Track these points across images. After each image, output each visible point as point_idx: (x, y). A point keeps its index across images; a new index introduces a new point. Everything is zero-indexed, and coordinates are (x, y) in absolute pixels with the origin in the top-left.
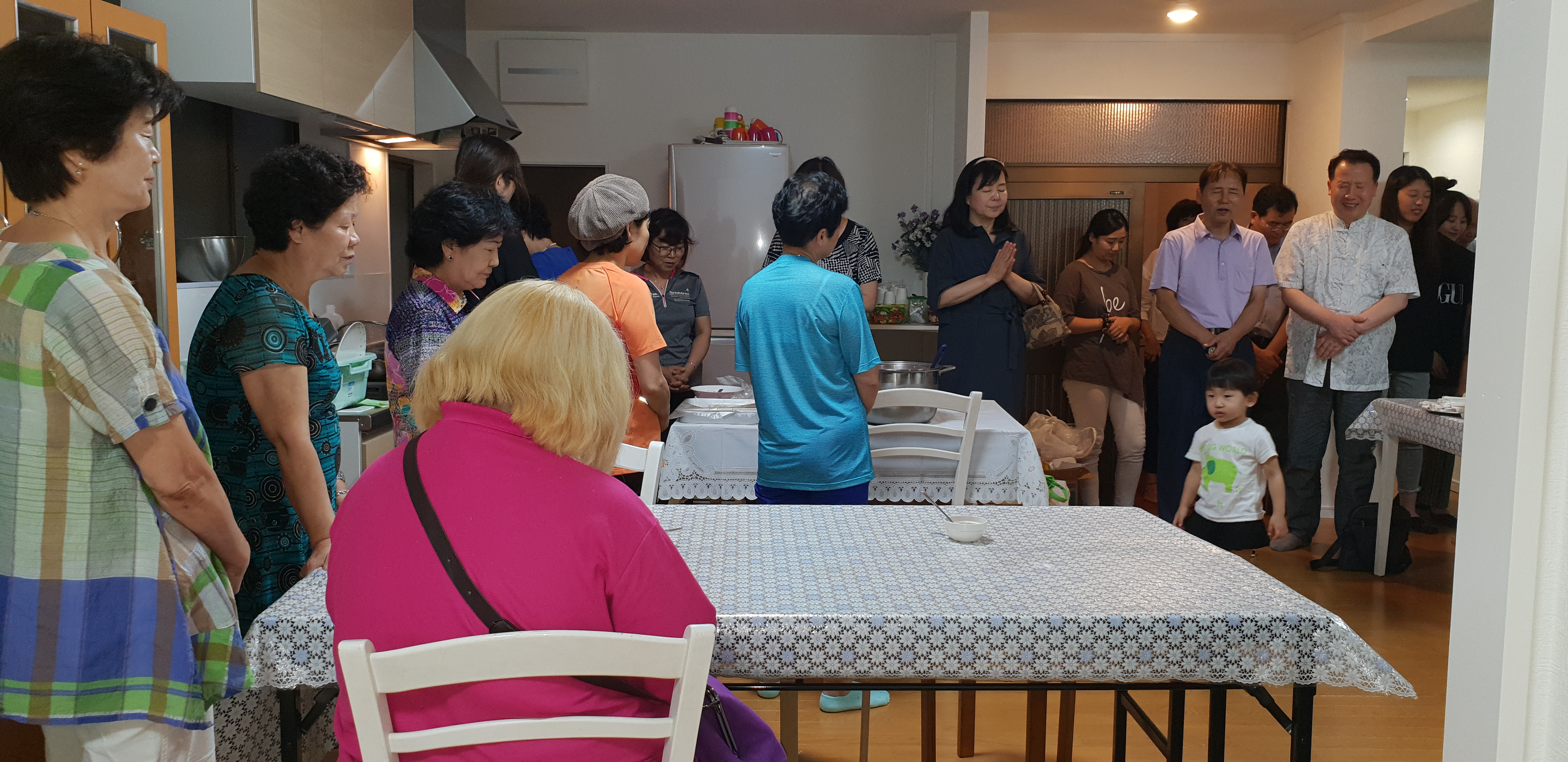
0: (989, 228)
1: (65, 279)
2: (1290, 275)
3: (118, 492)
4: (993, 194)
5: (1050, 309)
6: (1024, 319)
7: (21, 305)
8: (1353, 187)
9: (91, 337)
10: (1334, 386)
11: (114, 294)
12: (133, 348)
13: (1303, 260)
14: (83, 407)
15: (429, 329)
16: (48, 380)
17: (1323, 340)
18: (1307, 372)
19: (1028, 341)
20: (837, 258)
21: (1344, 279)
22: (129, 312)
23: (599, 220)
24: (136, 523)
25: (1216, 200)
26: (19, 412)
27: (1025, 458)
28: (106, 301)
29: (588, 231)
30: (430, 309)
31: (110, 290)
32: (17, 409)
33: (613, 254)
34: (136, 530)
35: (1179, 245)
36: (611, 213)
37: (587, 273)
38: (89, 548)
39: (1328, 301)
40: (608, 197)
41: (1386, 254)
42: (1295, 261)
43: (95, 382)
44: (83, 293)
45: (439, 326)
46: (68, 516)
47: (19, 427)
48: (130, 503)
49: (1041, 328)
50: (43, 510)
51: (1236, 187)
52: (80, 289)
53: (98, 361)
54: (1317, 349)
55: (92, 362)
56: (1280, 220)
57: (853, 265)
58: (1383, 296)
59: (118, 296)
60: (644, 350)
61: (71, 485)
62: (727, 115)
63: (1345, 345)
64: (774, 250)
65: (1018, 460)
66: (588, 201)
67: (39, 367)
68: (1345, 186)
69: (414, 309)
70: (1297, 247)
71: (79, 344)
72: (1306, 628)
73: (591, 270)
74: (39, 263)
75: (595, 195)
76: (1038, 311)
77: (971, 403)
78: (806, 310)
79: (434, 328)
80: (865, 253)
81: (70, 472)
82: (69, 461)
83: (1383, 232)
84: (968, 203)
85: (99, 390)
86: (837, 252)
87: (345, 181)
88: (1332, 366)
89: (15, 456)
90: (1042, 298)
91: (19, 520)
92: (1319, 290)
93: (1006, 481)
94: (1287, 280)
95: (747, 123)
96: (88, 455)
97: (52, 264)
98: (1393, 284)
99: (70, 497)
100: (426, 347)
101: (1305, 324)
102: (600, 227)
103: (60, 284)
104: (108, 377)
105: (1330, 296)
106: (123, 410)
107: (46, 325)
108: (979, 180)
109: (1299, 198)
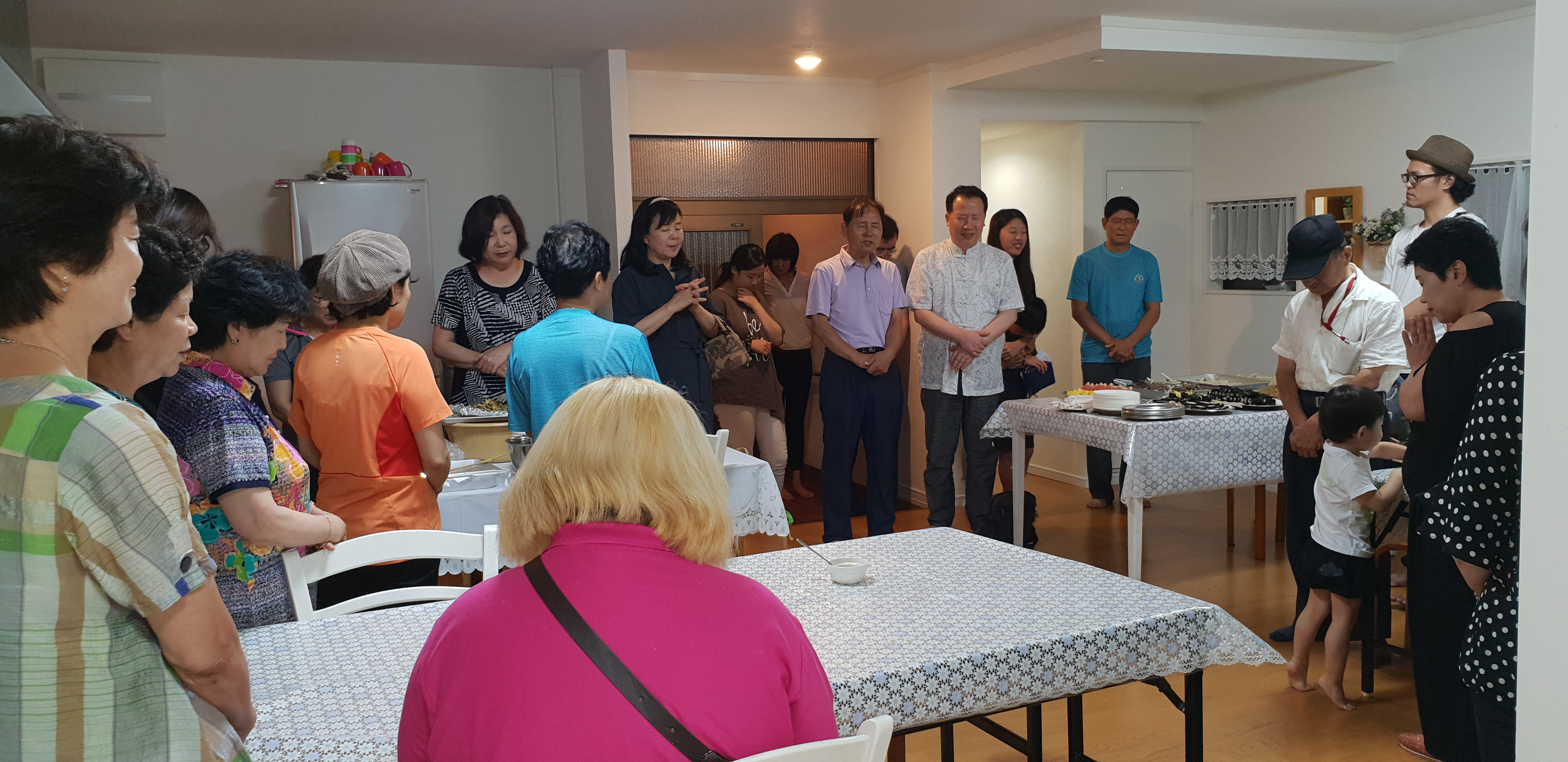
0: (668, 266)
1: (81, 419)
2: (921, 298)
3: (142, 675)
4: (671, 233)
5: (733, 339)
6: (706, 350)
7: (21, 455)
8: (970, 218)
9: (120, 488)
10: (966, 393)
11: (144, 433)
12: (165, 497)
13: (931, 284)
14: (106, 575)
15: (230, 421)
16: (62, 546)
17: (956, 353)
18: (944, 383)
19: (714, 371)
20: (520, 301)
21: (967, 299)
22: (160, 453)
23: (363, 281)
24: (166, 710)
25: (862, 233)
26: (22, 592)
27: (765, 489)
28: (135, 441)
29: (349, 294)
30: (228, 397)
31: (137, 428)
32: (20, 586)
33: (376, 317)
34: (167, 717)
35: (828, 275)
36: (376, 273)
37: (348, 341)
38: (114, 749)
39: (957, 319)
40: (371, 255)
41: (998, 275)
42: (925, 285)
43: (127, 544)
44: (107, 433)
45: (241, 416)
46: (86, 712)
47: (22, 610)
48: (157, 686)
49: (726, 358)
50: (55, 710)
51: (877, 221)
52: (103, 430)
53: (131, 518)
54: (952, 363)
55: (122, 520)
56: (885, 246)
57: (537, 307)
58: (998, 312)
59: (148, 434)
60: (429, 421)
61: (89, 675)
62: (344, 148)
63: (974, 357)
64: (447, 296)
65: (759, 491)
66: (347, 261)
67: (51, 532)
68: (963, 218)
69: (208, 398)
70: (926, 273)
71: (107, 498)
72: (1200, 619)
73: (353, 337)
74: (40, 401)
75: (356, 254)
76: (719, 342)
77: (719, 441)
78: (596, 365)
79: (237, 419)
80: (547, 294)
81: (86, 658)
82: (83, 644)
83: (993, 257)
84: (646, 242)
85: (132, 553)
86: (519, 294)
87: (185, 261)
88: (963, 376)
89: (16, 647)
90: (725, 329)
91: (25, 726)
92: (948, 309)
93: (750, 513)
94: (919, 302)
95: (366, 157)
96: (104, 633)
97: (57, 401)
98: (1006, 301)
99: (88, 689)
100: (231, 443)
101: (936, 340)
102: (365, 289)
103: (74, 426)
104: (143, 536)
105: (957, 314)
106: (161, 575)
107: (60, 478)
108: (657, 220)
109: (899, 225)
